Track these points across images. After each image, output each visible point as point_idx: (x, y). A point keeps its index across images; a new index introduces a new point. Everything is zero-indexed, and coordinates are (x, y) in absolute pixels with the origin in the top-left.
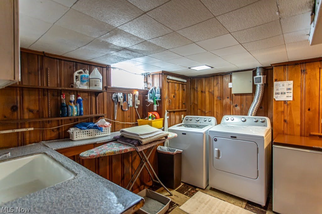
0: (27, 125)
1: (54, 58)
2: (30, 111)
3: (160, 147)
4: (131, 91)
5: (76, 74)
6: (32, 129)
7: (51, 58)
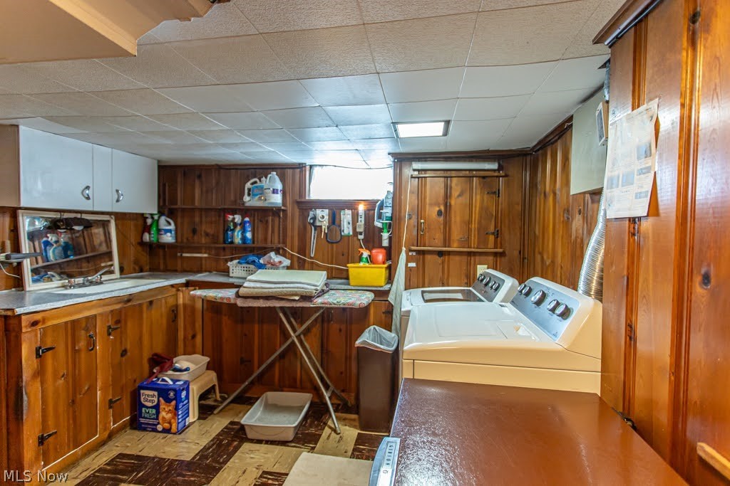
0: (203, 251)
1: (230, 169)
2: (207, 235)
3: (374, 328)
4: (351, 205)
5: (248, 185)
6: (206, 255)
7: (227, 169)
